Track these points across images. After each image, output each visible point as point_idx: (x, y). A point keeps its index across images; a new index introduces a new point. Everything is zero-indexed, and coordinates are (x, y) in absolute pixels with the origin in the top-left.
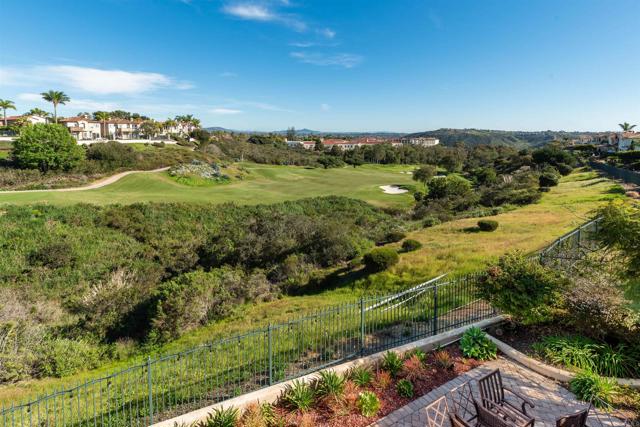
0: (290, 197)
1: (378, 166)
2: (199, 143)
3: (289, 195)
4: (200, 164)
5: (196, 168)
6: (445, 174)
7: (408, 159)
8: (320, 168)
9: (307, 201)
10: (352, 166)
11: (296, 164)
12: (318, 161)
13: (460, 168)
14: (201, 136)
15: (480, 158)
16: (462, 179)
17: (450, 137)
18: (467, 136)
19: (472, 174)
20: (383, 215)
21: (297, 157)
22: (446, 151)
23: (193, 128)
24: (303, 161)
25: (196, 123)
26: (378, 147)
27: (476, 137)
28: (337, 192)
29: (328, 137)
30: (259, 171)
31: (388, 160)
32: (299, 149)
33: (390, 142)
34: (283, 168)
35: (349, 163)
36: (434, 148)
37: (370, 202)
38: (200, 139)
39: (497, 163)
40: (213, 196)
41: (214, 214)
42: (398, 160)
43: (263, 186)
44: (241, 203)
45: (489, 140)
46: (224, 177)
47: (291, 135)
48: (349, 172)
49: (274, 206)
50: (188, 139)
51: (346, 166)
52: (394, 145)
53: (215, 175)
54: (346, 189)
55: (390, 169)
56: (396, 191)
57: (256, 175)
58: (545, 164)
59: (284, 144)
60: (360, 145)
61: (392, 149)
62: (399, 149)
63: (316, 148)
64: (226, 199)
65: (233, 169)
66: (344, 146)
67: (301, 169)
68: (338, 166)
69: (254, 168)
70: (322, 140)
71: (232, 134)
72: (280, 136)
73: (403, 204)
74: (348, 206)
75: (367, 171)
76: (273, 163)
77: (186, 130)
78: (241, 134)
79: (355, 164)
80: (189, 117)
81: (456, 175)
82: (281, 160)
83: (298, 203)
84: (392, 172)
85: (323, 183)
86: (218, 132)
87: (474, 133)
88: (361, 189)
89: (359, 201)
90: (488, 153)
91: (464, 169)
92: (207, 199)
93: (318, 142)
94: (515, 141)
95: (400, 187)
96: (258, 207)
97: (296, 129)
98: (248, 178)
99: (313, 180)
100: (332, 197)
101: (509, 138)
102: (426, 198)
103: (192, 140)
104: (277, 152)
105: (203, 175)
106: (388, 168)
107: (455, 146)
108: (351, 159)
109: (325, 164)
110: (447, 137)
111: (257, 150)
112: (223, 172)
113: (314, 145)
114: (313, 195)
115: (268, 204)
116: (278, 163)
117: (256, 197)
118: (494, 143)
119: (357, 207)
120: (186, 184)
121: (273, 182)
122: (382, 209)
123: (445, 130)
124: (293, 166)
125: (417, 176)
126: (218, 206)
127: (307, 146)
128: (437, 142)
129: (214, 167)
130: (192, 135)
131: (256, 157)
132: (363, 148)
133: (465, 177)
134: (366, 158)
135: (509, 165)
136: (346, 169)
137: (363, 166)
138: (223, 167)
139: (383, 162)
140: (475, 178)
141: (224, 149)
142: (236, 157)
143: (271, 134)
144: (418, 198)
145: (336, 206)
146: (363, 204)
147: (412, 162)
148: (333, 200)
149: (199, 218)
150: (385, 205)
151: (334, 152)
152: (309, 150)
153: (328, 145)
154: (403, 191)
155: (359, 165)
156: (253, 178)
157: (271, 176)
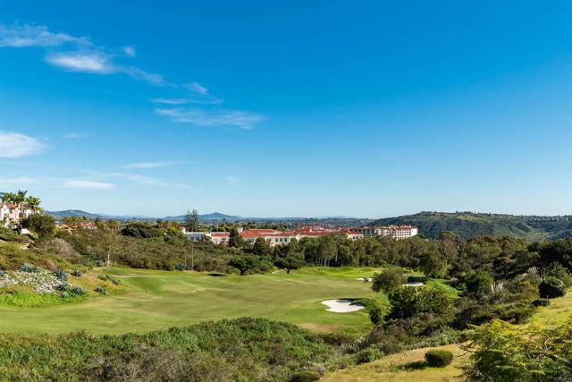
0: (180, 322)
1: (326, 269)
2: (36, 236)
3: (178, 319)
4: (35, 270)
5: (29, 278)
6: (423, 280)
7: (371, 258)
8: (235, 275)
9: (205, 327)
10: (284, 271)
11: (196, 268)
12: (231, 263)
13: (443, 272)
14: (40, 225)
15: (475, 256)
16: (447, 288)
17: (435, 224)
18: (458, 223)
19: (462, 280)
20: (322, 346)
21: (200, 256)
22: (426, 245)
23: (28, 212)
24: (207, 263)
25: (33, 204)
26: (325, 240)
27: (472, 225)
28: (254, 312)
29: (249, 225)
30: (136, 281)
31: (340, 261)
32: (204, 244)
33: (343, 233)
34: (174, 274)
35: (280, 265)
36: (410, 241)
37: (304, 326)
38: (38, 229)
39: (497, 263)
40: (53, 323)
41: (51, 352)
42: (356, 260)
43: (138, 305)
44: (97, 332)
45: (490, 228)
46: (75, 291)
47: (191, 222)
48: (279, 280)
49: (152, 336)
50: (18, 230)
51: (276, 271)
52: (350, 236)
53: (61, 288)
54: (271, 307)
55: (343, 274)
56: (346, 308)
57: (130, 287)
58: (556, 263)
59: (181, 237)
60: (298, 237)
61: (347, 243)
62: (358, 242)
63: (231, 243)
64: (73, 326)
65: (91, 277)
66: (274, 240)
67: (204, 277)
68: (263, 270)
69: (126, 276)
70: (240, 230)
71: (97, 221)
72: (174, 224)
73: (355, 328)
74: (268, 334)
75: (307, 277)
76: (158, 267)
77: (15, 215)
78: (111, 222)
79: (290, 268)
80: (21, 194)
81: (438, 282)
82: (173, 262)
83: (191, 330)
84: (347, 280)
85: (235, 297)
86: (72, 218)
87: (470, 218)
88: (294, 306)
89: (286, 325)
90: (487, 248)
91: (451, 273)
92: (44, 327)
93: (233, 234)
94: (527, 230)
95: (353, 301)
96: (124, 338)
97: (201, 213)
98: (116, 292)
99: (219, 294)
100: (245, 320)
101: (519, 226)
102: (387, 318)
103: (24, 231)
104: (168, 249)
105: (39, 288)
106: (340, 272)
107: (441, 237)
108: (283, 259)
109: (242, 268)
110: (429, 224)
111: (134, 247)
112: (72, 283)
113: (227, 238)
114: (216, 318)
115: (141, 333)
116: (166, 268)
117: (125, 321)
118: (498, 233)
119: (284, 334)
120: (11, 303)
121: (155, 298)
122: (320, 336)
123: (428, 214)
124: (192, 272)
125: (380, 283)
126: (60, 338)
127: (216, 239)
128: (414, 232)
129: (59, 276)
130: (25, 223)
131: (132, 258)
132: (303, 242)
133: (453, 285)
134: (307, 257)
135: (513, 267)
136: (276, 277)
137: (302, 269)
138: (75, 274)
139: (333, 264)
140: (464, 285)
141: (78, 247)
142: (99, 259)
143: (159, 221)
144: (375, 319)
145: (251, 333)
146: (293, 329)
147: (377, 264)
148: (245, 325)
149: (26, 358)
150: (325, 331)
151: (259, 249)
152: (220, 246)
153: (250, 238)
154: (356, 308)
155: (295, 268)
156: (122, 292)
157: (152, 287)
